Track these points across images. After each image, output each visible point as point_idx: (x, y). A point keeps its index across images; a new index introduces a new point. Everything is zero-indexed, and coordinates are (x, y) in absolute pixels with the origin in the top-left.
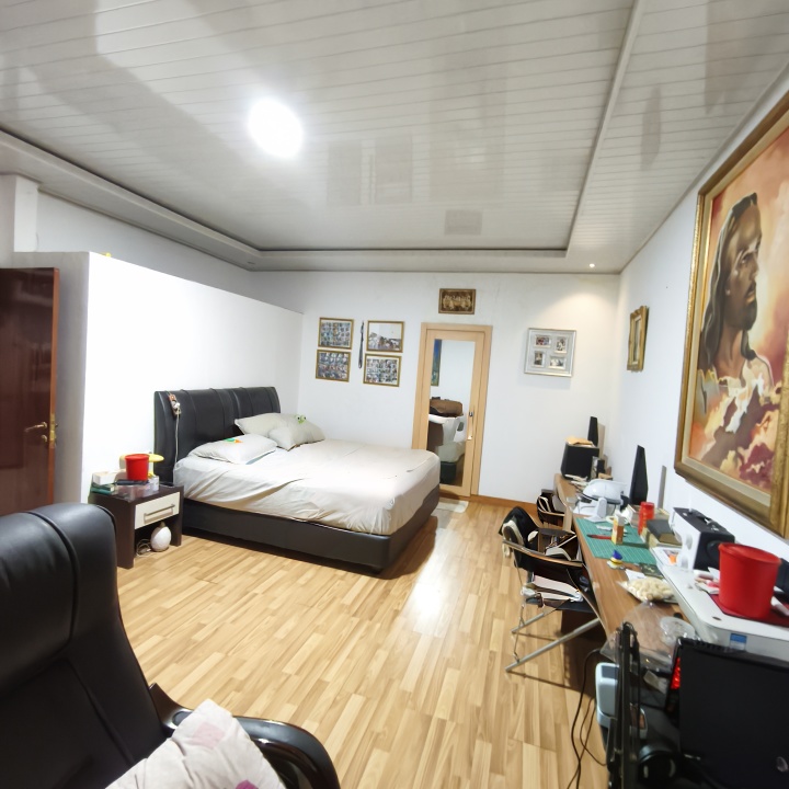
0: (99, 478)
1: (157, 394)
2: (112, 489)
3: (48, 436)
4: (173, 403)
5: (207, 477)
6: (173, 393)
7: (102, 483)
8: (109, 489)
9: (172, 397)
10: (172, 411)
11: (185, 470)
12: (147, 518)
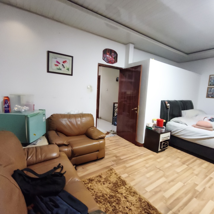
0: (149, 125)
1: (162, 101)
2: (153, 128)
3: (137, 112)
4: (167, 104)
5: (179, 129)
6: (167, 101)
7: (150, 126)
8: (152, 128)
9: (167, 102)
10: (166, 106)
11: (170, 125)
12: (163, 139)
